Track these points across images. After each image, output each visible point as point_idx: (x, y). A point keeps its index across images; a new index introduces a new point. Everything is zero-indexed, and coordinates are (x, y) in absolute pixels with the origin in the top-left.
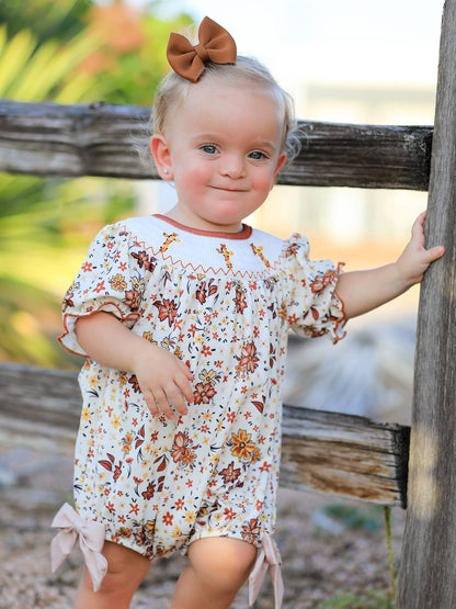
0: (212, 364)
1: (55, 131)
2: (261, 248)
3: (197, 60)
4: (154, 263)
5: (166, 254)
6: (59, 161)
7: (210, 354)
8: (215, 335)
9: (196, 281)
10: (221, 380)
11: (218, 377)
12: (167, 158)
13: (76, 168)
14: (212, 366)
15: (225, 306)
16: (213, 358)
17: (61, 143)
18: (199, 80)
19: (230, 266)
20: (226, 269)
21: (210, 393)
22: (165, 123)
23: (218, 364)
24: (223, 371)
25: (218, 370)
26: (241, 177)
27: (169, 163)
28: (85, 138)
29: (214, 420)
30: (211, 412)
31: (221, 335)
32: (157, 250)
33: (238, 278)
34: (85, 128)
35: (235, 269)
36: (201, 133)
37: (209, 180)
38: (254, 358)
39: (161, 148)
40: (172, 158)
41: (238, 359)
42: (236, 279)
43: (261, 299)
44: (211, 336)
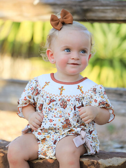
2: (82, 87)
3: (60, 23)
4: (40, 92)
5: (43, 89)
7: (52, 122)
8: (55, 116)
11: (55, 129)
12: (52, 57)
14: (52, 125)
16: (54, 122)
18: (60, 29)
19: (61, 94)
20: (59, 95)
22: (51, 44)
23: (55, 125)
25: (55, 127)
26: (78, 59)
27: (53, 58)
36: (64, 46)
37: (67, 62)
39: (50, 53)
40: (54, 56)
41: (63, 123)
42: (62, 98)
43: (71, 105)
44: (53, 116)
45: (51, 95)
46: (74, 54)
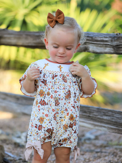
0: (57, 95)
1: (106, 41)
3: (54, 21)
4: (41, 72)
5: (45, 69)
6: (108, 50)
7: (57, 92)
8: (58, 88)
9: (51, 74)
10: (61, 100)
11: (60, 99)
13: (112, 52)
14: (58, 96)
15: (60, 80)
16: (58, 94)
17: (108, 45)
19: (61, 71)
20: (59, 71)
21: (58, 103)
23: (59, 95)
24: (61, 97)
25: (59, 97)
28: (115, 43)
29: (60, 111)
30: (59, 108)
31: (60, 88)
32: (43, 68)
33: (63, 73)
34: (115, 41)
35: (62, 72)
38: (70, 94)
41: (65, 94)
42: (62, 74)
43: (70, 79)
44: (57, 88)
45: (53, 72)
46: (61, 50)
